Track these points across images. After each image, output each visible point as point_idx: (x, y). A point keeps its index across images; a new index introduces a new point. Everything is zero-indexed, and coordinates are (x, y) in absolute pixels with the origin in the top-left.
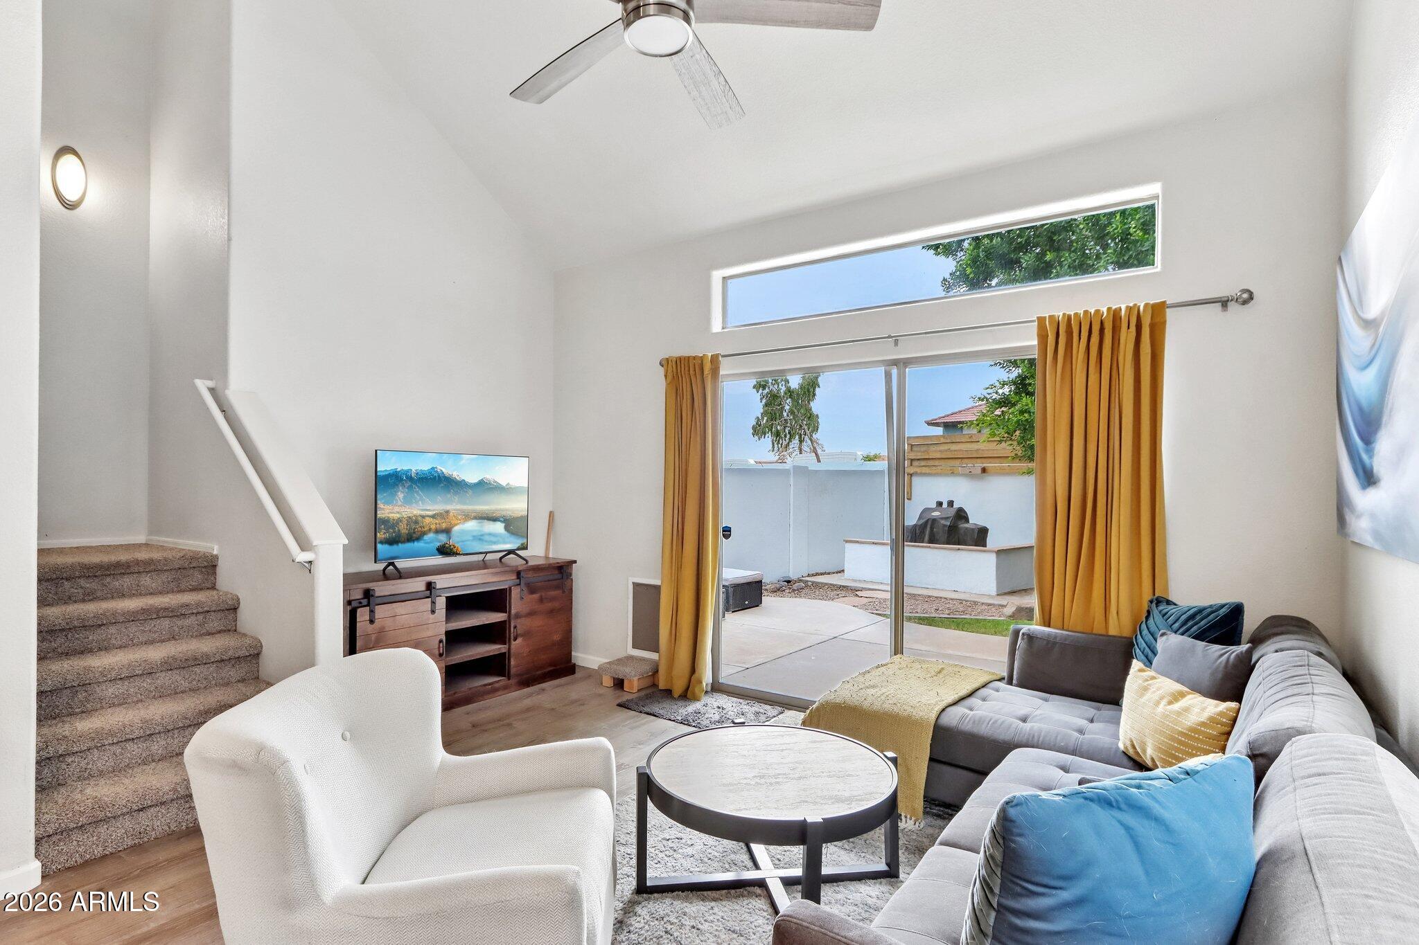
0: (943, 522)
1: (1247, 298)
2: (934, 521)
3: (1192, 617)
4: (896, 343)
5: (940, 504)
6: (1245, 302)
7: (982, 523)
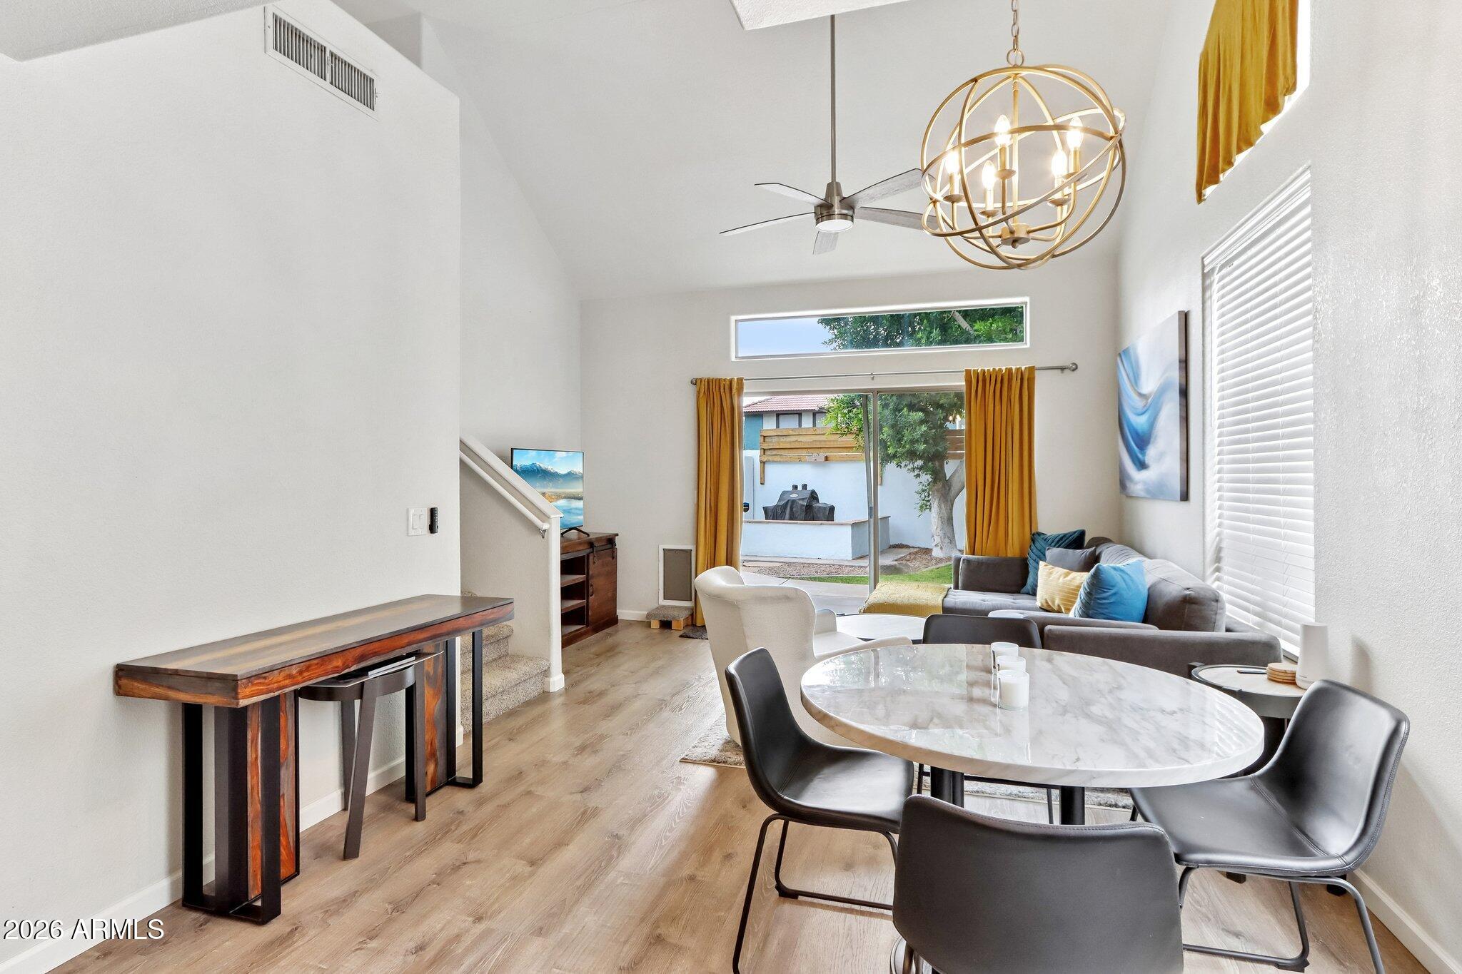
0: (800, 502)
1: (1075, 368)
2: (793, 501)
3: (1062, 538)
4: (873, 378)
5: (795, 487)
6: (1074, 370)
7: (831, 503)
